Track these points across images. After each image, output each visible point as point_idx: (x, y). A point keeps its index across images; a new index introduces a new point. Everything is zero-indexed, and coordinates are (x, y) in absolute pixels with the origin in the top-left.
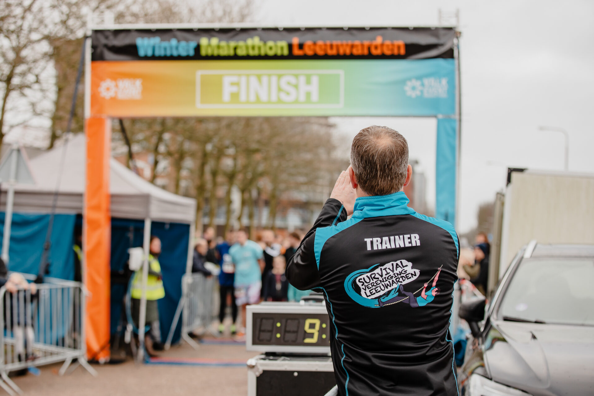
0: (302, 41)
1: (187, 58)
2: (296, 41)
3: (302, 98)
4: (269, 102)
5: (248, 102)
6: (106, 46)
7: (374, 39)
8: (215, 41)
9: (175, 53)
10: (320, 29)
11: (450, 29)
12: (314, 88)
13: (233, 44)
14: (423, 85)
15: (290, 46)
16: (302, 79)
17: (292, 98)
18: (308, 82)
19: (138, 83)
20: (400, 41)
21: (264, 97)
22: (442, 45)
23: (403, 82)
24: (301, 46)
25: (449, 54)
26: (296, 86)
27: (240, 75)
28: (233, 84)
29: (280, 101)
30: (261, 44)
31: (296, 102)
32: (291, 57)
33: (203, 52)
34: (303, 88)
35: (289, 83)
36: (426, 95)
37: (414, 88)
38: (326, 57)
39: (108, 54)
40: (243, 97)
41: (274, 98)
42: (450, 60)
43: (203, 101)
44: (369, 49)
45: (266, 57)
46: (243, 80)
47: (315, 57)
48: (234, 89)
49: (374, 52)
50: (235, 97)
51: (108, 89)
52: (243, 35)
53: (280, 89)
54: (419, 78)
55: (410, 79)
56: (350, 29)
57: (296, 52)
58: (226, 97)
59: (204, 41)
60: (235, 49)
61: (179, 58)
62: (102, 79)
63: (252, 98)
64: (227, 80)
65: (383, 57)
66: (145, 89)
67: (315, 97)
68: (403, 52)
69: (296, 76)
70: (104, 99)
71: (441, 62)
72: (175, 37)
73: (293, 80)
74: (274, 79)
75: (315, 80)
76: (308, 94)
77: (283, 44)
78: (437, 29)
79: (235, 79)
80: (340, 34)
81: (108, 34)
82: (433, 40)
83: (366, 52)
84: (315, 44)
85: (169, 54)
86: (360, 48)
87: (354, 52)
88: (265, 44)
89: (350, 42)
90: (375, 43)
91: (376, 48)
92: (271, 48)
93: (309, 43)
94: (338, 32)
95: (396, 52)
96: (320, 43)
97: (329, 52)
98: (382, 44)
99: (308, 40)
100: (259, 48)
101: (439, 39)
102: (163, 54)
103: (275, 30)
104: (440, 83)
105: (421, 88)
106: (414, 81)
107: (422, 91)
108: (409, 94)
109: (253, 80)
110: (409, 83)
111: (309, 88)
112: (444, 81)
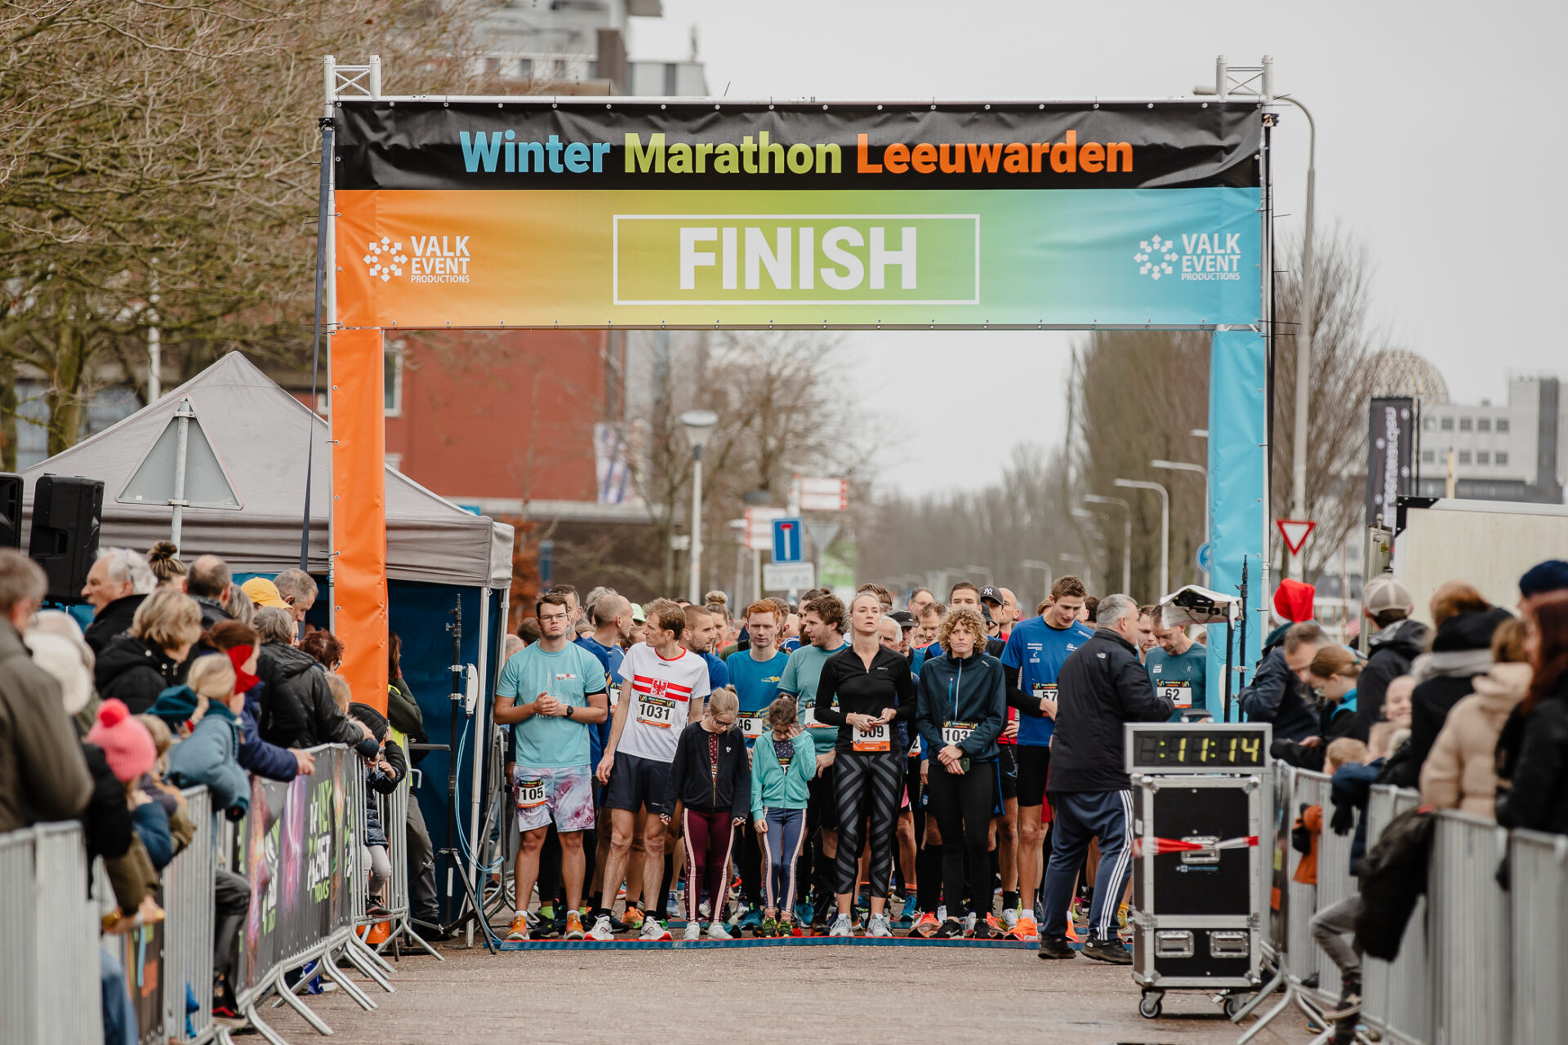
0: (878, 141)
1: (586, 181)
2: (863, 140)
3: (878, 282)
4: (795, 292)
5: (741, 292)
6: (376, 146)
7: (1061, 136)
8: (657, 140)
9: (556, 168)
10: (924, 108)
11: (1248, 108)
12: (907, 256)
13: (704, 147)
14: (1181, 252)
15: (849, 153)
16: (877, 235)
17: (853, 281)
18: (893, 243)
19: (461, 244)
20: (1127, 138)
22: (1229, 150)
23: (1131, 242)
24: (876, 154)
25: (1248, 175)
26: (863, 254)
27: (720, 225)
28: (700, 247)
30: (777, 148)
31: (863, 291)
32: (849, 179)
33: (630, 168)
34: (880, 258)
35: (843, 245)
36: (1187, 275)
37: (1156, 258)
38: (938, 181)
39: (384, 171)
40: (729, 282)
41: (806, 282)
42: (1249, 191)
43: (628, 292)
44: (1046, 158)
45: (788, 181)
46: (730, 234)
47: (912, 180)
48: (708, 259)
49: (1058, 167)
50: (708, 277)
51: (385, 258)
52: (730, 128)
53: (821, 260)
54: (1168, 232)
55: (1148, 237)
56: (997, 108)
57: (864, 166)
58: (687, 281)
59: (632, 140)
60: (710, 158)
61: (567, 180)
62: (370, 235)
63: (753, 282)
64: (688, 237)
65: (1080, 180)
66: (477, 259)
67: (909, 281)
68: (1128, 167)
69: (864, 228)
70: (374, 283)
71: (1226, 193)
72: (558, 129)
73: (855, 238)
74: (807, 235)
75: (909, 235)
76: (893, 272)
77: (835, 149)
78: (1214, 106)
79: (710, 234)
80: (973, 121)
81: (380, 113)
82: (1206, 139)
83: (1037, 168)
84: (911, 147)
85: (539, 168)
86: (1023, 157)
87: (1009, 167)
88: (786, 149)
89: (998, 145)
90: (1059, 145)
91: (1063, 157)
92: (800, 158)
93: (898, 146)
94: (967, 116)
95: (1112, 168)
96: (924, 146)
97: (947, 168)
98: (1079, 148)
99: (893, 136)
100: (772, 155)
101: (1220, 136)
102: (524, 168)
103: (812, 110)
104: (1222, 245)
105: (1174, 257)
106: (1156, 239)
107: (1177, 266)
108: (1144, 271)
109: (754, 236)
110: (1144, 244)
111: (893, 257)
112: (1232, 242)
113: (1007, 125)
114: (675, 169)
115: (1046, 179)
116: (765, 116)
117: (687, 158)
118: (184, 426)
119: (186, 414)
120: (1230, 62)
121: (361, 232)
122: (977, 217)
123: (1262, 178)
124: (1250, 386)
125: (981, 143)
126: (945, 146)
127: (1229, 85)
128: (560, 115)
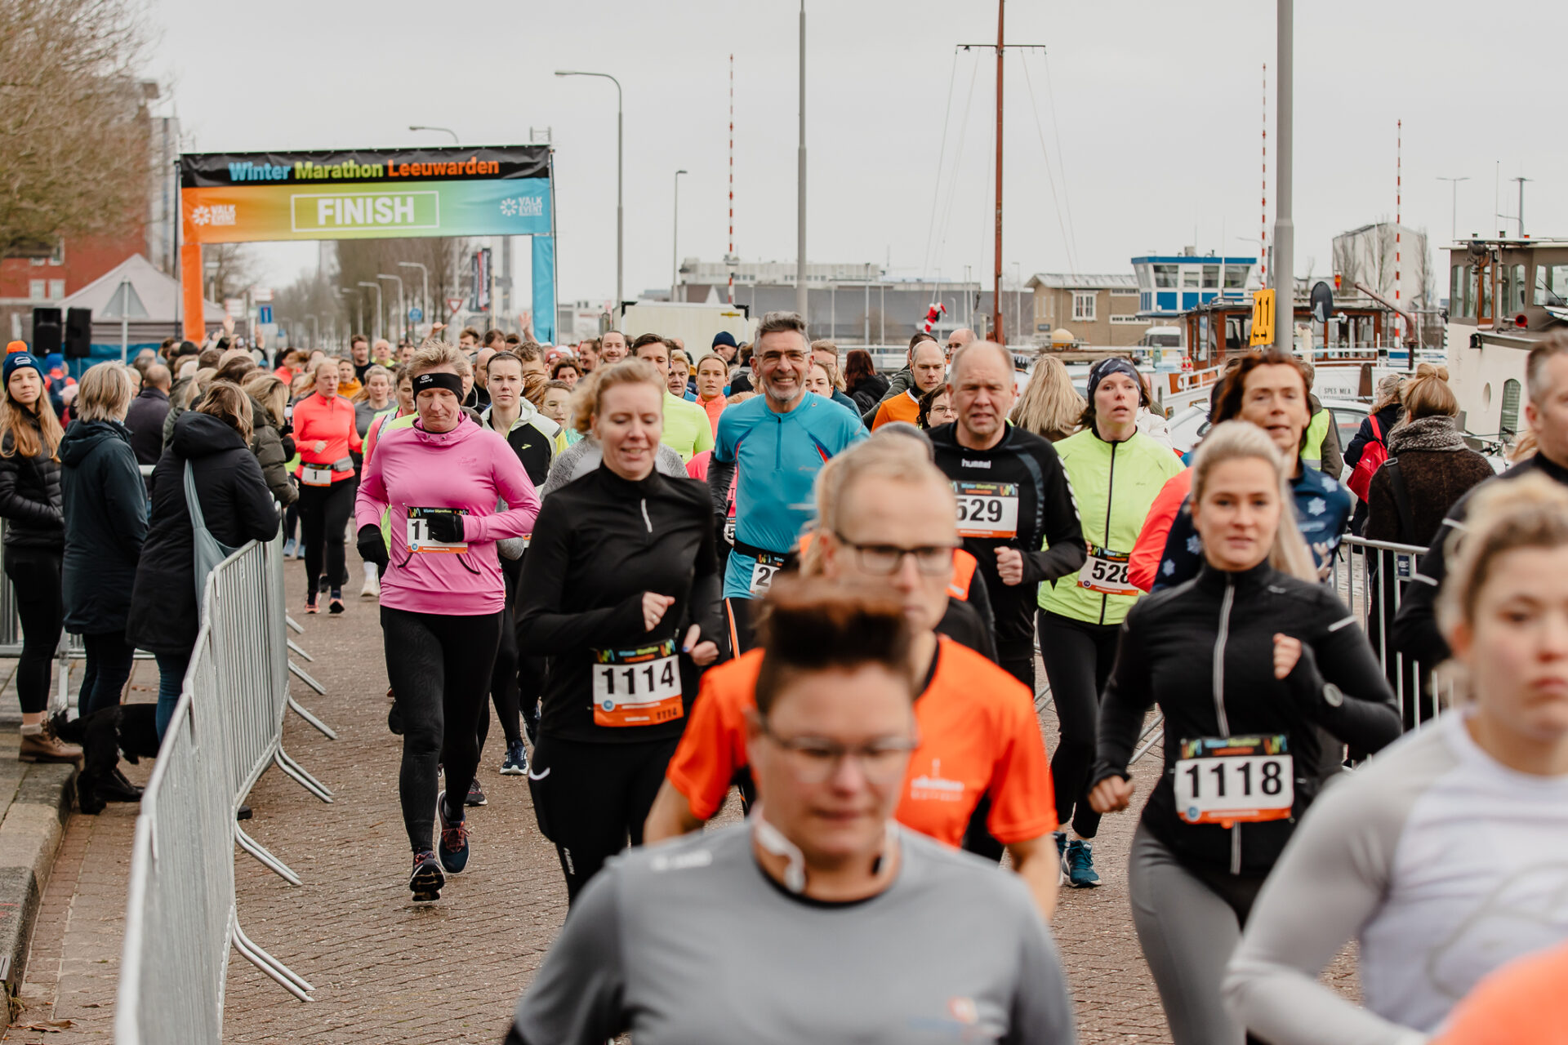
0: (397, 163)
1: (281, 182)
2: (391, 163)
3: (398, 219)
4: (365, 225)
5: (343, 225)
6: (197, 171)
7: (469, 160)
8: (309, 165)
9: (269, 177)
10: (414, 150)
11: (543, 147)
12: (410, 209)
13: (328, 167)
14: (518, 204)
15: (386, 168)
16: (397, 201)
17: (388, 219)
18: (404, 203)
19: (232, 208)
20: (495, 161)
21: (360, 220)
22: (536, 164)
23: (498, 201)
24: (396, 168)
25: (544, 173)
26: (392, 208)
27: (335, 198)
28: (327, 207)
29: (376, 223)
30: (357, 167)
31: (392, 223)
32: (386, 178)
33: (298, 176)
34: (399, 209)
35: (384, 205)
36: (521, 214)
38: (421, 178)
39: (200, 181)
40: (339, 221)
41: (370, 220)
42: (545, 179)
43: (298, 226)
44: (464, 168)
45: (361, 180)
46: (339, 202)
47: (411, 178)
48: (330, 212)
49: (469, 172)
50: (330, 220)
51: (202, 216)
52: (338, 159)
53: (375, 211)
54: (513, 197)
55: (505, 199)
56: (445, 150)
57: (392, 173)
58: (322, 221)
59: (298, 165)
60: (330, 172)
61: (273, 182)
62: (195, 206)
63: (348, 220)
64: (322, 204)
65: (478, 177)
66: (238, 216)
67: (411, 218)
68: (497, 171)
69: (392, 198)
70: (198, 225)
71: (536, 181)
72: (268, 161)
73: (388, 202)
74: (369, 201)
75: (410, 201)
76: (404, 215)
77: (380, 166)
78: (530, 147)
79: (330, 202)
80: (434, 155)
81: (198, 158)
82: (527, 159)
83: (461, 172)
84: (410, 165)
85: (262, 178)
86: (455, 168)
87: (450, 172)
88: (360, 166)
89: (445, 164)
90: (469, 163)
91: (471, 168)
92: (366, 171)
93: (405, 165)
94: (432, 153)
95: (490, 172)
96: (415, 164)
97: (425, 173)
98: (477, 164)
99: (404, 162)
100: (355, 171)
101: (533, 158)
102: (256, 178)
103: (370, 152)
104: (535, 201)
105: (516, 207)
106: (509, 200)
107: (517, 210)
108: (504, 212)
109: (348, 202)
110: (504, 202)
111: (404, 209)
112: (539, 200)
113: (447, 155)
114: (316, 177)
115: (464, 176)
116: (351, 155)
117: (321, 172)
118: (126, 287)
119: (126, 281)
120: (535, 129)
121: (191, 205)
122: (436, 193)
123: (550, 174)
124: (548, 258)
125: (438, 164)
126: (424, 164)
127: (535, 138)
128: (270, 157)
